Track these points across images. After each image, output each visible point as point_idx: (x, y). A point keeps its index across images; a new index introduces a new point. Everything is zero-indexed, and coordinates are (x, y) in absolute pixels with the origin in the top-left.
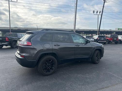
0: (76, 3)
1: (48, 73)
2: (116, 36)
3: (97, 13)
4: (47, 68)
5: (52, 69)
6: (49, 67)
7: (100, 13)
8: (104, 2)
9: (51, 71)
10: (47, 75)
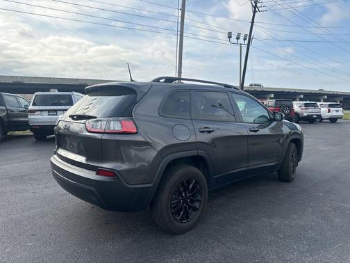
0: (180, 8)
1: (186, 224)
2: (288, 103)
3: (238, 38)
4: (182, 207)
5: (195, 209)
6: (187, 204)
7: (245, 39)
8: (255, 12)
9: (194, 216)
10: (183, 232)
